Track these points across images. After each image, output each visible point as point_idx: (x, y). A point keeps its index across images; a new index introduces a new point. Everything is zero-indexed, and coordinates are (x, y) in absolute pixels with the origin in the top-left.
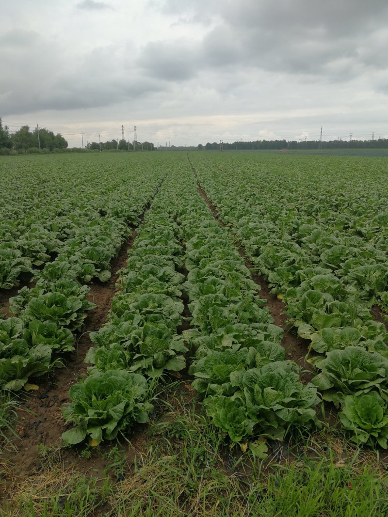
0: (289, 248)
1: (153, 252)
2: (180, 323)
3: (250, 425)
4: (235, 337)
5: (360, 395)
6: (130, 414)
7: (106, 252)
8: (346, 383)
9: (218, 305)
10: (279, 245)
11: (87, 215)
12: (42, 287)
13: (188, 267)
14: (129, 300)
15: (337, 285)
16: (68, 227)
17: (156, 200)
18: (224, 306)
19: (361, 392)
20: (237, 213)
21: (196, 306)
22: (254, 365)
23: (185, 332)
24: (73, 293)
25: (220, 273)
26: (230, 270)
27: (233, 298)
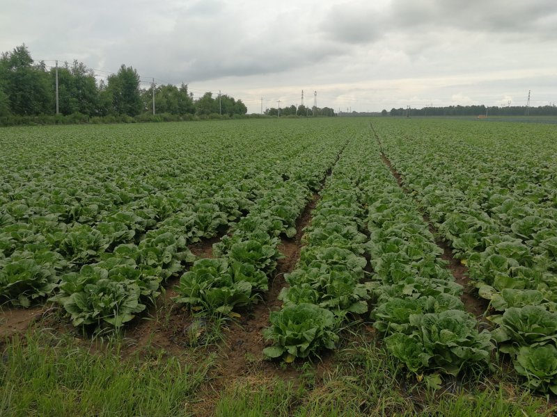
0: (477, 216)
1: (337, 212)
2: (363, 277)
3: (426, 358)
4: (415, 287)
5: (536, 347)
6: (320, 338)
7: (293, 211)
8: (522, 335)
9: (400, 262)
10: (466, 212)
11: (272, 179)
12: (240, 236)
13: (370, 229)
14: (316, 252)
15: (524, 252)
16: (256, 188)
17: (337, 166)
18: (406, 263)
19: (537, 344)
20: (423, 181)
21: (378, 263)
22: (432, 310)
23: (367, 283)
24: (266, 243)
25: (403, 235)
26: (414, 232)
27: (415, 258)
